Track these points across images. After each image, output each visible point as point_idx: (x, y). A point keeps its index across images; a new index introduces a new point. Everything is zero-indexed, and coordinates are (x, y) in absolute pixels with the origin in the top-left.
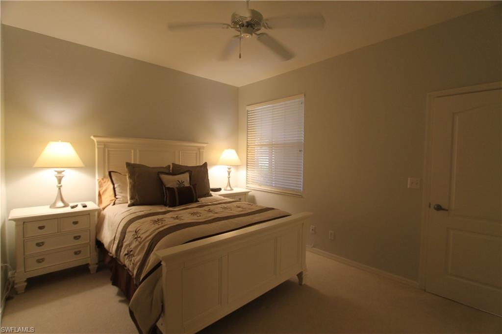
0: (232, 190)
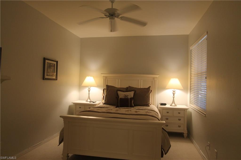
0: (175, 105)
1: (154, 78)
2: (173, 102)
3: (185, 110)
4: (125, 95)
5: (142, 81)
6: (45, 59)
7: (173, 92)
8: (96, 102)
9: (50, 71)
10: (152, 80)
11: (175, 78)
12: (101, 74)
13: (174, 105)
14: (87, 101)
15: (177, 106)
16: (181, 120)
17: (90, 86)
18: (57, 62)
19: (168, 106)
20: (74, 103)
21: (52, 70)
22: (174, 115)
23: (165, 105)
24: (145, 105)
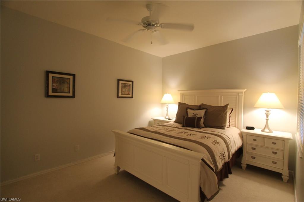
1: (238, 94)
2: (267, 126)
3: (284, 141)
4: (194, 114)
5: (222, 97)
6: (118, 81)
7: (267, 113)
8: (173, 119)
9: (126, 90)
10: (236, 96)
11: (270, 92)
12: (178, 91)
13: (268, 131)
14: (165, 118)
15: (272, 132)
16: (277, 154)
17: (168, 104)
18: (132, 82)
19: (257, 131)
20: (153, 119)
21: (127, 89)
22: (265, 145)
23: (253, 130)
24: (219, 127)
